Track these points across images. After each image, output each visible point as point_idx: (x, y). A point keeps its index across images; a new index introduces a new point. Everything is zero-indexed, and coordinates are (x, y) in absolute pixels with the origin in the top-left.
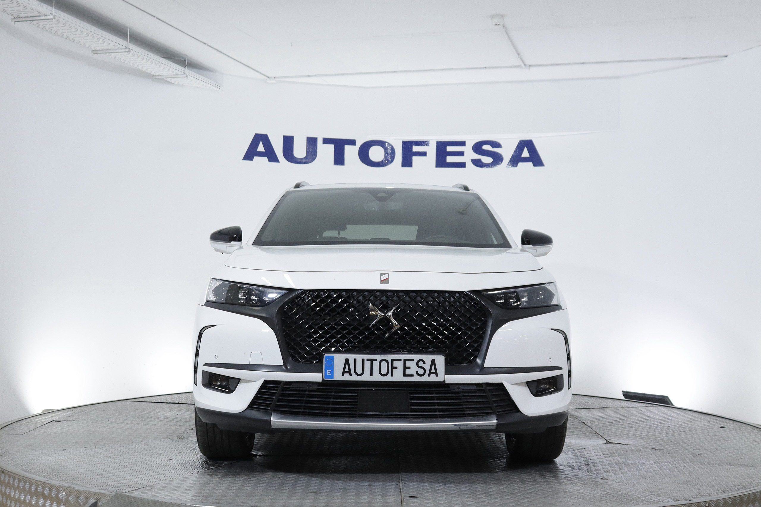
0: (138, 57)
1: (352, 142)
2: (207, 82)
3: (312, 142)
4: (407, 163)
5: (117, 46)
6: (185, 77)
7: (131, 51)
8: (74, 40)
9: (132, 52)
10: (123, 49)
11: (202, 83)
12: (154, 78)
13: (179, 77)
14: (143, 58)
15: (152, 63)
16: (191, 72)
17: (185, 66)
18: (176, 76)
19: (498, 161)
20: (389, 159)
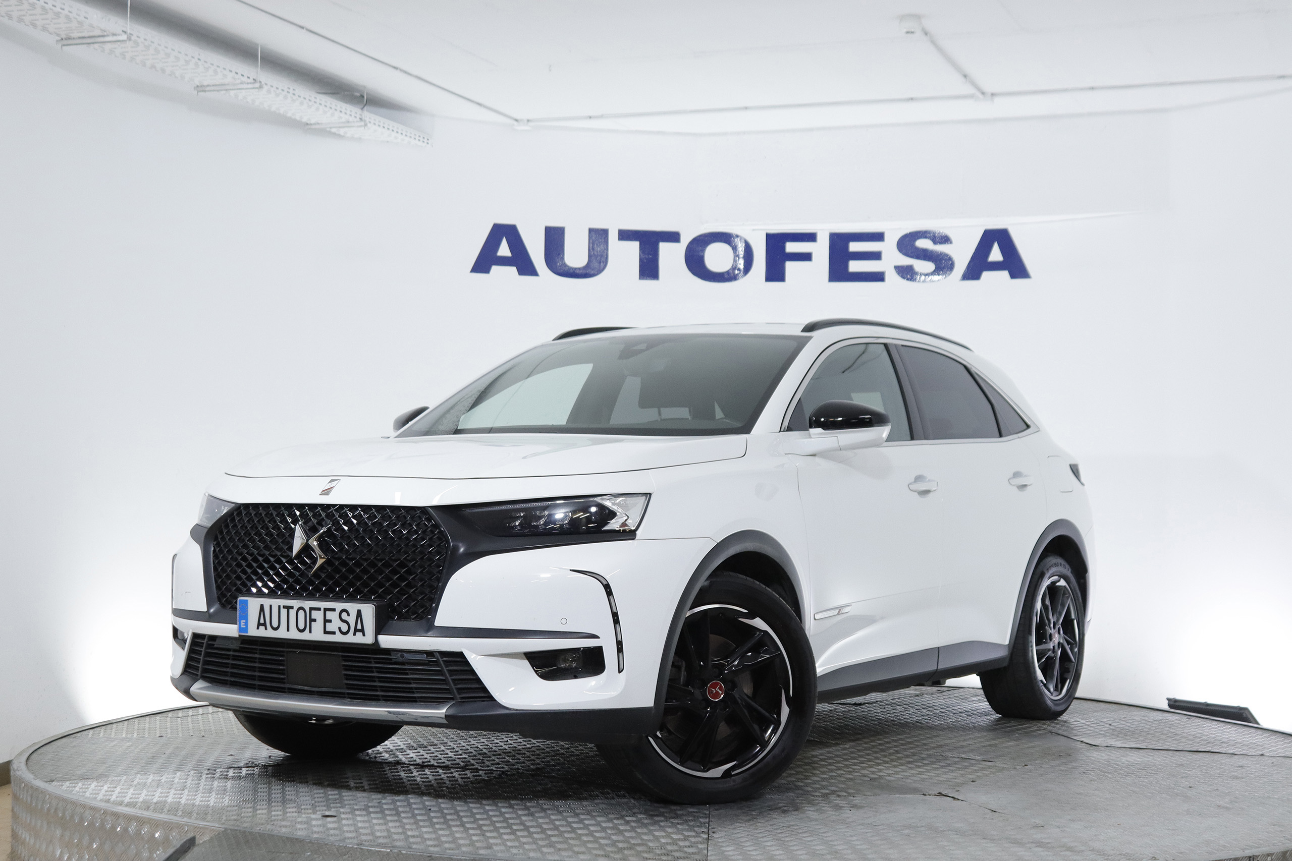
0: (277, 95)
1: (673, 237)
2: (404, 133)
3: (598, 237)
4: (775, 273)
5: (238, 78)
6: (362, 126)
7: (265, 86)
8: (163, 71)
9: (266, 88)
10: (251, 83)
11: (394, 134)
12: (307, 128)
13: (354, 126)
14: (286, 97)
15: (302, 103)
16: (373, 116)
17: (363, 106)
18: (347, 124)
19: (944, 268)
20: (742, 266)
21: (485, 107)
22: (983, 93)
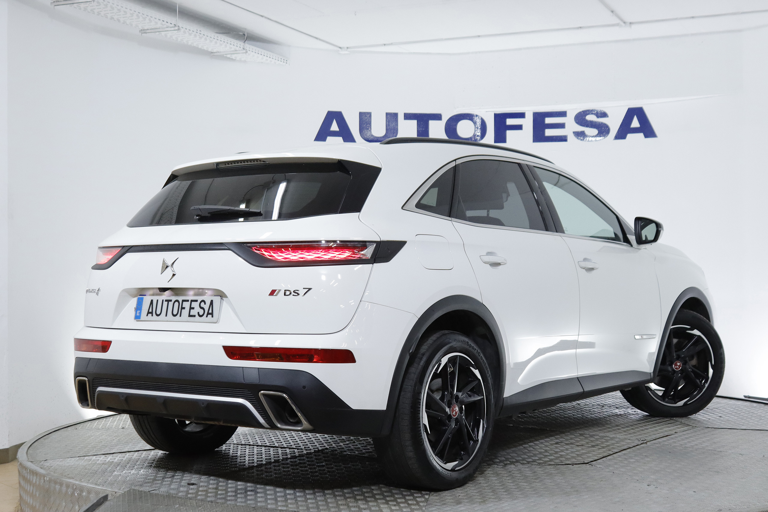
0: (190, 34)
1: (437, 117)
2: (271, 57)
3: (392, 118)
4: (500, 137)
5: (165, 24)
6: (245, 53)
8: (119, 21)
9: (182, 30)
10: (173, 27)
11: (265, 58)
12: (211, 55)
13: (239, 53)
14: (195, 36)
15: (206, 39)
16: (251, 47)
17: (244, 41)
18: (235, 52)
19: (603, 132)
20: (479, 134)
21: (320, 40)
22: (625, 23)
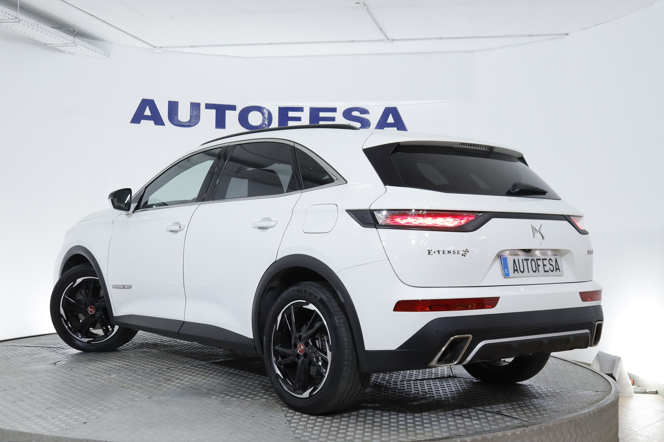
0: (29, 27)
1: (233, 108)
2: (96, 51)
3: (195, 107)
5: (7, 16)
6: (74, 46)
7: (21, 21)
10: (14, 19)
11: (91, 51)
12: (45, 46)
13: (70, 46)
14: (33, 28)
15: (42, 32)
16: (80, 41)
17: (74, 36)
18: (66, 45)
19: (365, 125)
20: (267, 123)
21: (138, 39)
22: (388, 39)
